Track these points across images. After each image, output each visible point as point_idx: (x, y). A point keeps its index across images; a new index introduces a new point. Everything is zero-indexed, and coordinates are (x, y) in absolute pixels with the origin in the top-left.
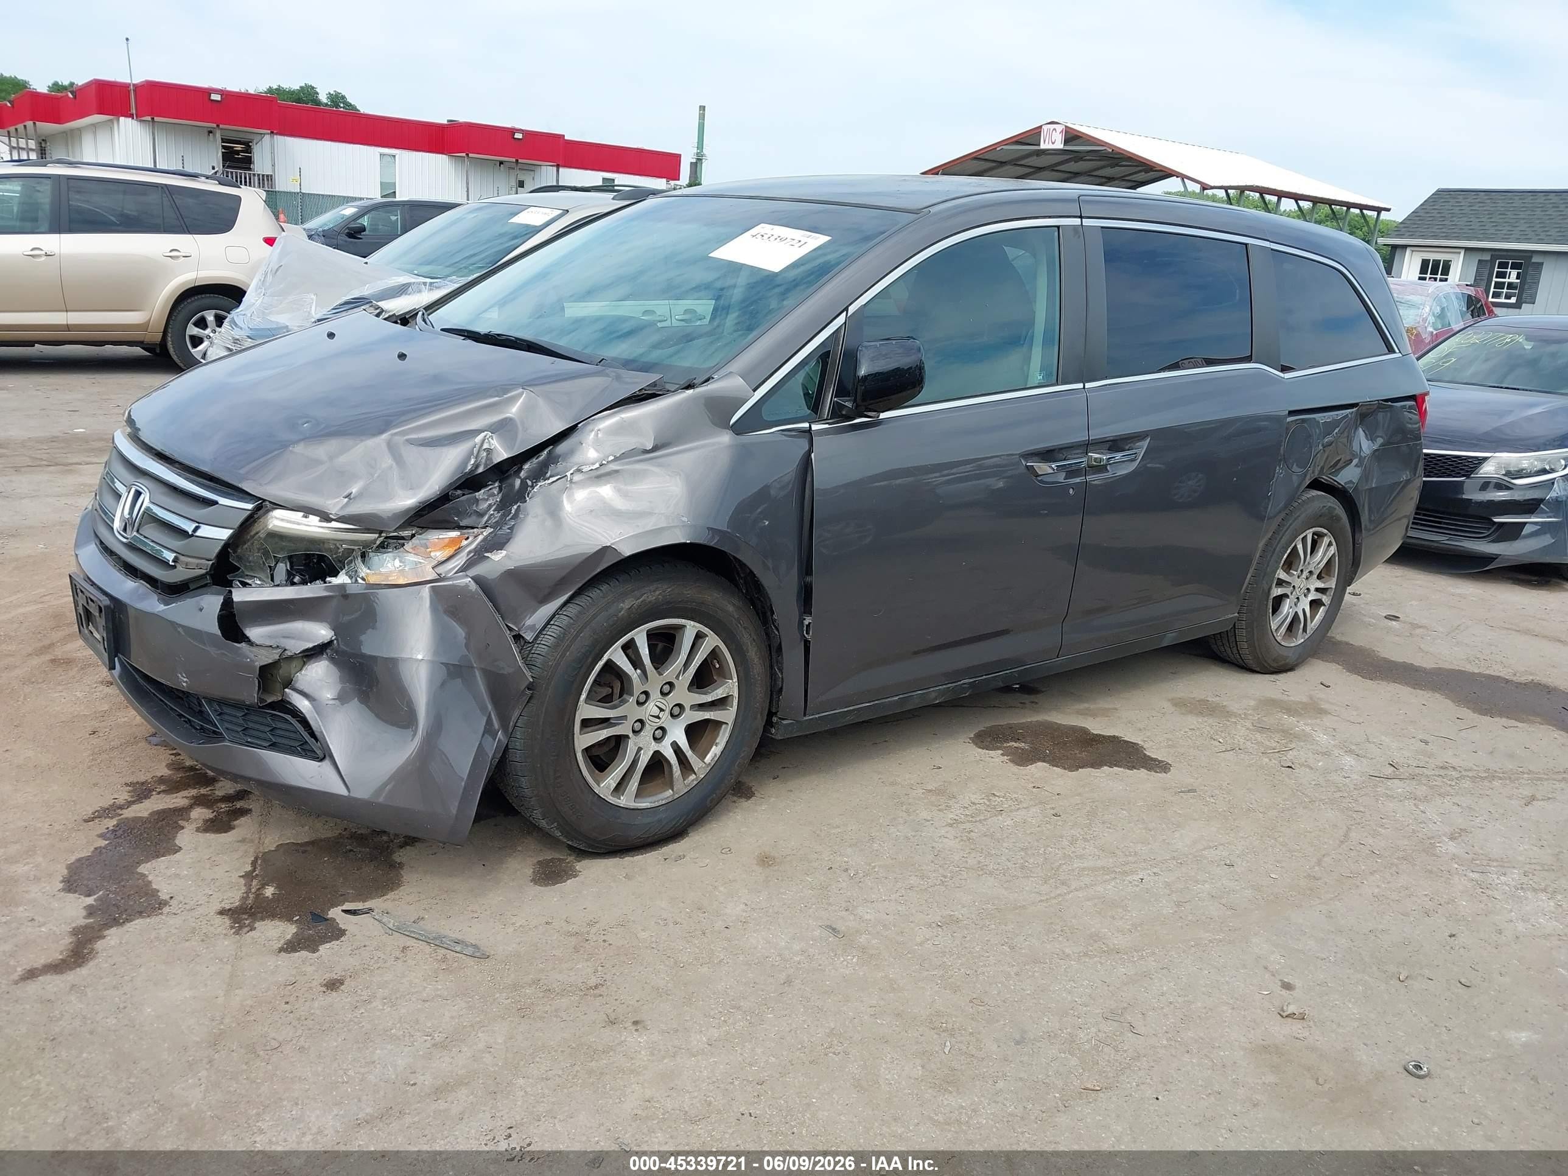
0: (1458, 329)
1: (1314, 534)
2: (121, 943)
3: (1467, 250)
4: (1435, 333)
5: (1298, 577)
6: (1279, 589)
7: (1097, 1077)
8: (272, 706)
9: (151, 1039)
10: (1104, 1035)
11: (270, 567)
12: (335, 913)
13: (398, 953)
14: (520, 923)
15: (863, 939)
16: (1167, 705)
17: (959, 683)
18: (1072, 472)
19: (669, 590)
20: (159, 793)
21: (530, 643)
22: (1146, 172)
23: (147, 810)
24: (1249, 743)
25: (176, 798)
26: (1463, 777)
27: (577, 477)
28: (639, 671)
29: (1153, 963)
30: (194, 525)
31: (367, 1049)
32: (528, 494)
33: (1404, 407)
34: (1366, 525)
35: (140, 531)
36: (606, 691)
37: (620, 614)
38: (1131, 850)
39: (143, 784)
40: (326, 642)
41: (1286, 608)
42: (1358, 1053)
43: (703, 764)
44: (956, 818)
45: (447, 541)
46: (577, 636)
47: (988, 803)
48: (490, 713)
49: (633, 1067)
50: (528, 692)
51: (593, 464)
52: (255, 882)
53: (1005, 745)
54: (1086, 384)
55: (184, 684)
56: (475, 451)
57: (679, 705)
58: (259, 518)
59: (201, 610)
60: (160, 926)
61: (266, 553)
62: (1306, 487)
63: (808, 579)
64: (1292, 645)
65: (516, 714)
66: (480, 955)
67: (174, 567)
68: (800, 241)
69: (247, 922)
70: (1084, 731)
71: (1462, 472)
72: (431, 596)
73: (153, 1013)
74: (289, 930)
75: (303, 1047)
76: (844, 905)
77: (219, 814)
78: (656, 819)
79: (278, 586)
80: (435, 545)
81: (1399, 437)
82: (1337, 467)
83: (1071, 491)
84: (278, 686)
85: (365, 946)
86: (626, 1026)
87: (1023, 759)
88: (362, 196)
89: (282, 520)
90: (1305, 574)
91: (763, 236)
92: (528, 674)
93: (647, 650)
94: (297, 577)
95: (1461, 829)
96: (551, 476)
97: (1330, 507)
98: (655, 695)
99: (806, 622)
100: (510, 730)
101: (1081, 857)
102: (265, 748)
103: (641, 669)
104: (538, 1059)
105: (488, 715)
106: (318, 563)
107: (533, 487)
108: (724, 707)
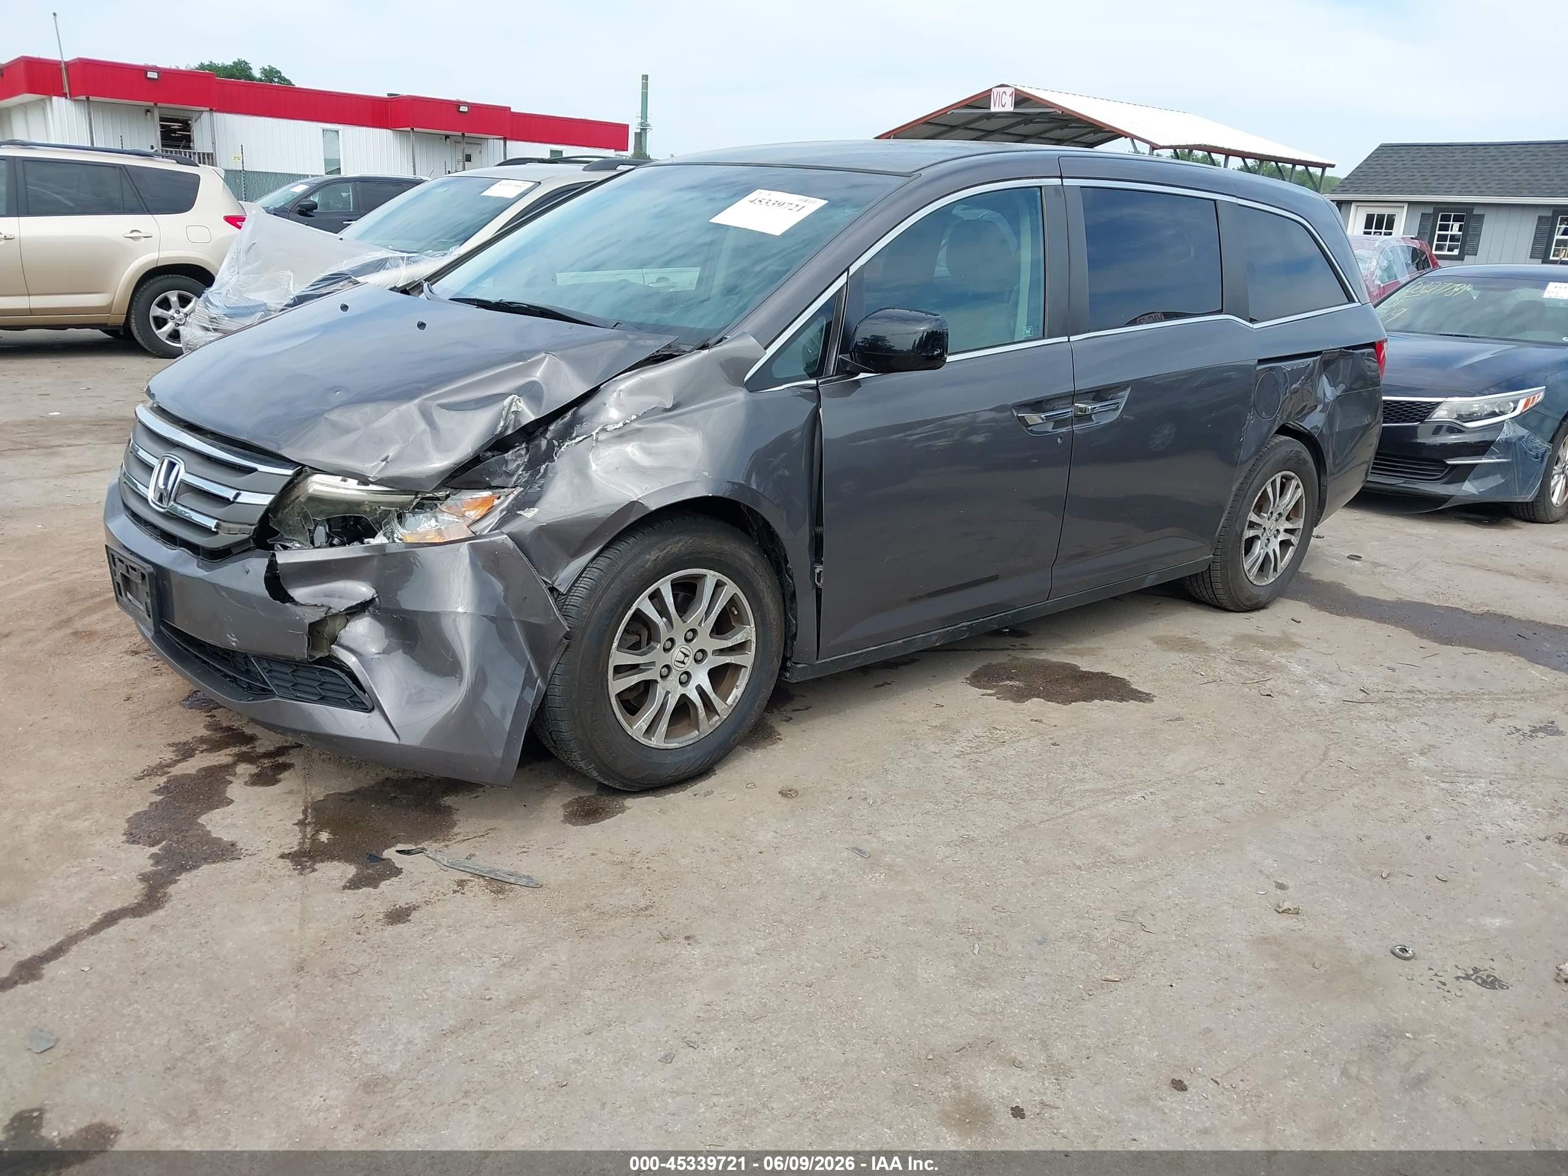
0: (1404, 282)
1: (1282, 477)
2: (192, 886)
3: (1411, 203)
4: (1382, 286)
5: (1269, 519)
6: (1251, 531)
7: (1115, 970)
8: (319, 661)
9: (237, 968)
10: (1118, 934)
11: (309, 530)
12: (389, 853)
13: (456, 888)
14: (567, 856)
15: (888, 859)
16: (1149, 643)
17: (958, 626)
18: (1059, 423)
19: (690, 541)
20: (202, 752)
21: (563, 595)
22: (1095, 133)
23: (194, 767)
24: (1229, 675)
25: (220, 755)
26: (1429, 699)
27: (602, 437)
28: (664, 619)
29: (1158, 871)
30: (235, 492)
31: (441, 970)
32: (556, 454)
33: (1363, 354)
34: (1330, 470)
35: (177, 501)
36: (634, 639)
37: (647, 566)
38: (1128, 773)
39: (185, 744)
40: (368, 599)
41: (1258, 549)
42: (1349, 940)
43: (725, 706)
44: (962, 750)
45: (480, 500)
46: (608, 587)
47: (990, 736)
48: (529, 663)
49: (690, 976)
50: (566, 641)
51: (617, 423)
52: (308, 829)
53: (1001, 684)
54: (1071, 337)
55: (234, 644)
56: (504, 413)
57: (703, 651)
58: (298, 483)
59: (247, 572)
60: (226, 871)
61: (306, 517)
62: (1276, 433)
63: (819, 530)
64: (1264, 584)
65: (554, 662)
66: (534, 885)
67: (217, 533)
68: (797, 206)
69: (308, 864)
70: (1074, 668)
71: (1417, 417)
72: (470, 552)
73: (234, 946)
74: (351, 870)
75: (381, 971)
76: (867, 829)
77: (263, 769)
78: (685, 757)
79: (319, 547)
80: (469, 505)
81: (1361, 383)
82: (1304, 413)
83: (1059, 440)
84: (325, 643)
85: (423, 882)
86: (679, 941)
87: (1020, 696)
88: (306, 173)
89: (322, 484)
90: (1275, 515)
91: (760, 201)
92: (565, 623)
93: (672, 599)
94: (336, 539)
95: (1430, 745)
96: (577, 436)
97: (1297, 451)
98: (680, 641)
99: (817, 571)
100: (549, 676)
101: (1082, 780)
102: (314, 702)
103: (666, 618)
104: (601, 973)
105: (526, 665)
106: (355, 525)
107: (560, 447)
108: (742, 652)
